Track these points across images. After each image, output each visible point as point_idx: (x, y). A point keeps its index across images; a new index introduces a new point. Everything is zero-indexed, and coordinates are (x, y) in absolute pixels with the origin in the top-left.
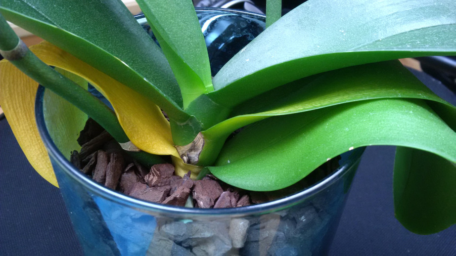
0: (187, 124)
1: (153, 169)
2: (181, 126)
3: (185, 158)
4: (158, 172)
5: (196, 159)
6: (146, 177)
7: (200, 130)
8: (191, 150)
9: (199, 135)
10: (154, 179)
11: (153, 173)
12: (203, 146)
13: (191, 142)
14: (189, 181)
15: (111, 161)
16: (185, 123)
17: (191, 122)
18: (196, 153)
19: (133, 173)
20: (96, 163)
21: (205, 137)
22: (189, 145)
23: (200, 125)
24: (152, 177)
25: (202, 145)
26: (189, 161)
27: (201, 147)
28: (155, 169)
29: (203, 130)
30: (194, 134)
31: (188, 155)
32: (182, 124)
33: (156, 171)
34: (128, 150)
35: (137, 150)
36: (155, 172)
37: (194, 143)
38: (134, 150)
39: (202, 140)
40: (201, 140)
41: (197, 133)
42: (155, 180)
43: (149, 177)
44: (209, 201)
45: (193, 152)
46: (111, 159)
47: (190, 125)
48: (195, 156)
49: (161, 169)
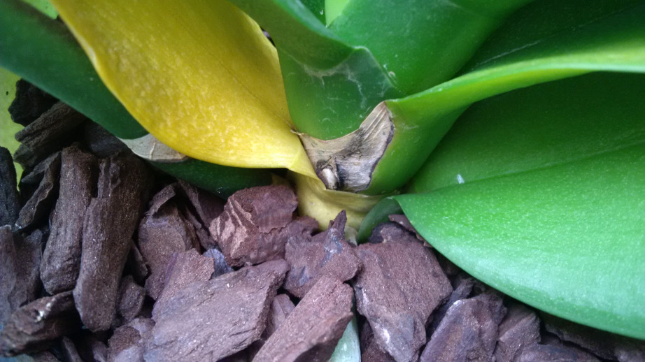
0: (339, 77)
1: (233, 204)
2: (317, 80)
3: (329, 175)
4: (249, 216)
5: (364, 179)
6: (213, 223)
7: (382, 94)
8: (348, 153)
9: (377, 112)
10: (238, 235)
11: (233, 218)
12: (388, 142)
13: (350, 131)
14: (344, 259)
15: (100, 192)
16: (331, 72)
17: (352, 69)
18: (363, 161)
19: (175, 217)
20: (55, 195)
21: (400, 115)
22: (345, 140)
23: (383, 78)
24: (230, 227)
25: (384, 138)
26: (341, 184)
27: (381, 146)
28: (239, 207)
29: (391, 94)
30: (362, 107)
31: (338, 166)
32: (321, 74)
33: (242, 211)
34: (150, 157)
35: (179, 157)
36: (238, 213)
37: (361, 134)
38: (169, 158)
39: (385, 125)
40: (382, 126)
41: (372, 103)
42: (238, 241)
43: (223, 227)
44: (408, 330)
45: (354, 159)
46: (100, 185)
47: (351, 76)
48: (360, 170)
49: (258, 206)
